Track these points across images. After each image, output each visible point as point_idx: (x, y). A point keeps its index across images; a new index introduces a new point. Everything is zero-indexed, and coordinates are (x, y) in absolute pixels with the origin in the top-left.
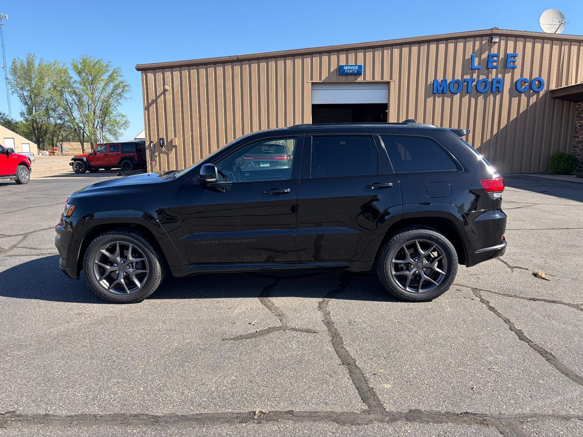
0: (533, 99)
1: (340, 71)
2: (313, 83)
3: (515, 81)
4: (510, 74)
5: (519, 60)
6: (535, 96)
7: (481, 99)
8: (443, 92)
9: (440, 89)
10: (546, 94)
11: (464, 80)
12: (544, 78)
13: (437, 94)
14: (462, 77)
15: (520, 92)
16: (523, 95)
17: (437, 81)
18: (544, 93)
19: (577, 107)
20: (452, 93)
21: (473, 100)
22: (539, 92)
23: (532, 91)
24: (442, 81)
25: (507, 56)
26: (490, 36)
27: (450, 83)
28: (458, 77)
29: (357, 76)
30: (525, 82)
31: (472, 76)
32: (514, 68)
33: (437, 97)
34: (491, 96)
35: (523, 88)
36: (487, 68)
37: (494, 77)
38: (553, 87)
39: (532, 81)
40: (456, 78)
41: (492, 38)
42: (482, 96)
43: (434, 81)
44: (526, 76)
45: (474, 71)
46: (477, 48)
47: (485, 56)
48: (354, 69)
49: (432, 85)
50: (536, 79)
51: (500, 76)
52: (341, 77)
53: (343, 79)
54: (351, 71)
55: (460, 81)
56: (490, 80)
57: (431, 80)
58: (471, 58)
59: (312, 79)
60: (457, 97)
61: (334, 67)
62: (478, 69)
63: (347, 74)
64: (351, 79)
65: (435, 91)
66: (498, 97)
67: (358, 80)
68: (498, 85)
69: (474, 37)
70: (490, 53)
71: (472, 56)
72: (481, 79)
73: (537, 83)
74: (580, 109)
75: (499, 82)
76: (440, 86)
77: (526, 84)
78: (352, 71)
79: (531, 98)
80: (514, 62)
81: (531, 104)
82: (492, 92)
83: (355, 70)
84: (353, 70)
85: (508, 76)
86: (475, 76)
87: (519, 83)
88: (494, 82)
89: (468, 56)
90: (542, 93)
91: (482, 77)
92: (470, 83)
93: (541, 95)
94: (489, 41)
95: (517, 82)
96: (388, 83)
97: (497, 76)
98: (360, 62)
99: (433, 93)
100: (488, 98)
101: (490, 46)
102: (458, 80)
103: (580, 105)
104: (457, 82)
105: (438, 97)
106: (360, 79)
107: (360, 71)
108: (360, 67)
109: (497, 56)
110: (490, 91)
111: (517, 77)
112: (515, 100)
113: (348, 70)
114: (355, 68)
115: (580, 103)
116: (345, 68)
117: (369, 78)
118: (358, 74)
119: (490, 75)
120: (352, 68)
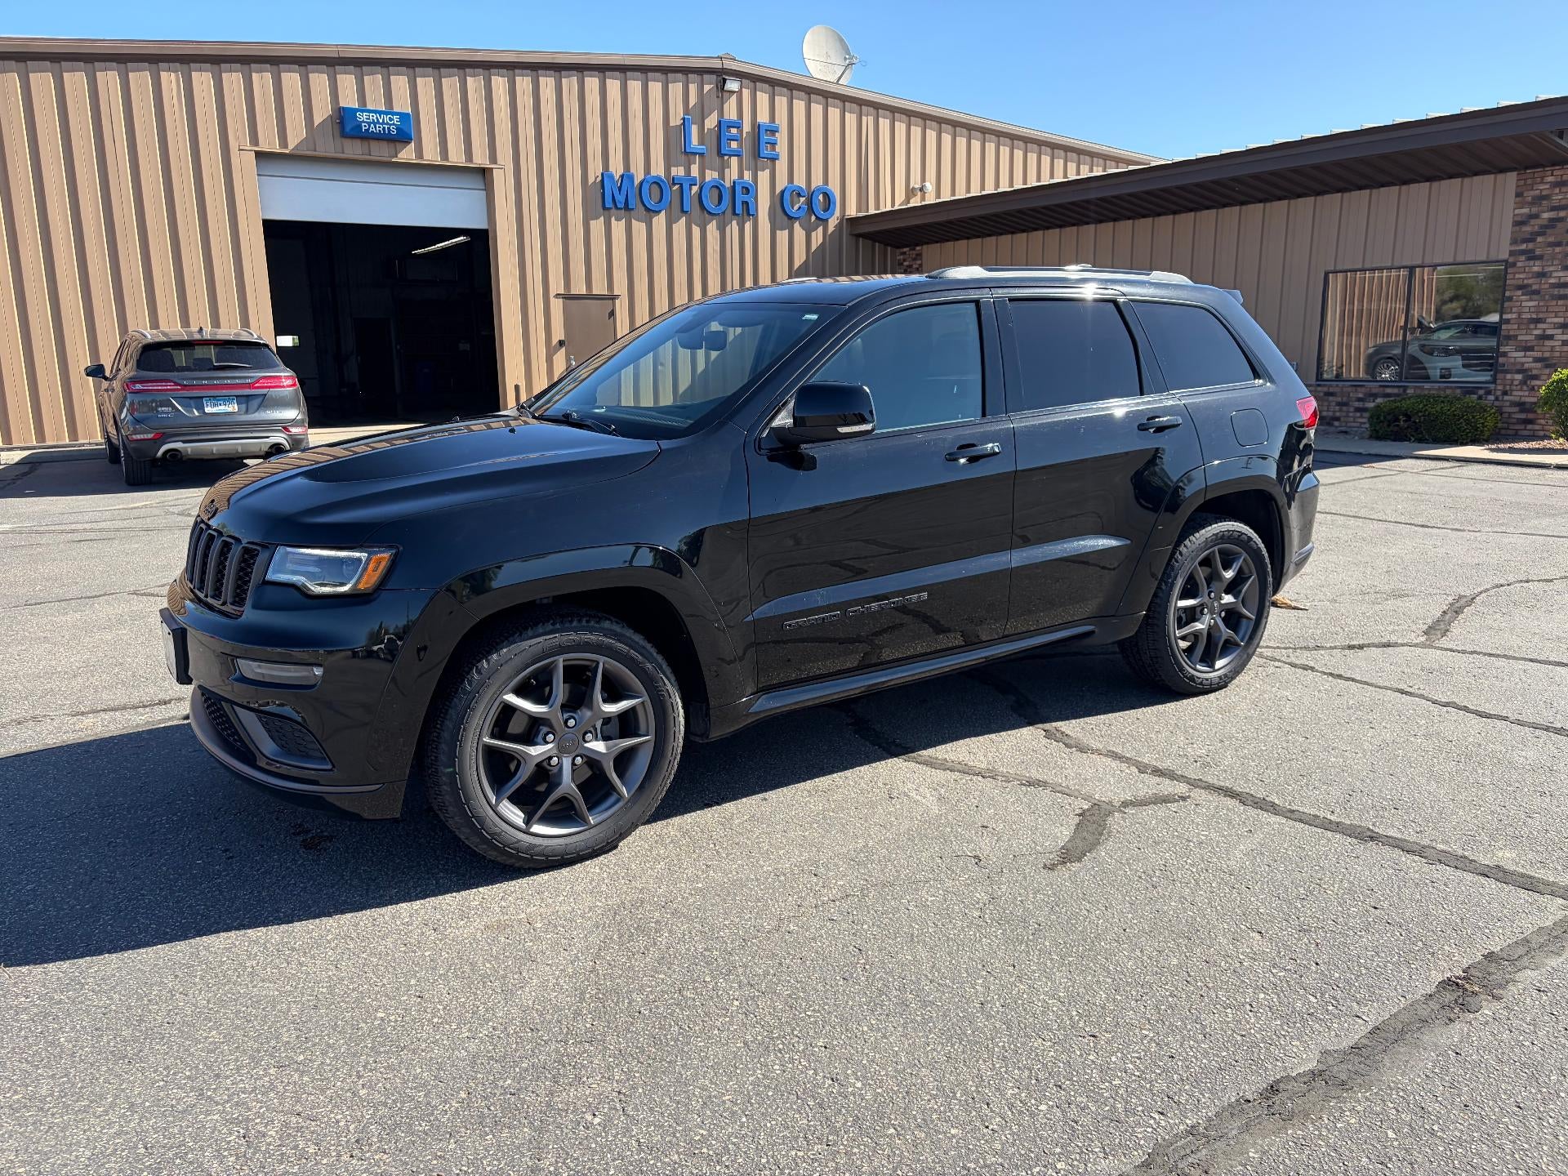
0: (817, 237)
1: (344, 123)
2: (260, 156)
3: (778, 191)
4: (767, 171)
5: (782, 138)
6: (820, 229)
7: (712, 228)
8: (627, 207)
9: (620, 199)
10: (839, 226)
11: (673, 178)
12: (834, 187)
13: (613, 211)
14: (668, 170)
15: (790, 218)
16: (797, 225)
17: (611, 177)
18: (837, 222)
19: (898, 258)
20: (648, 210)
21: (696, 231)
22: (827, 220)
23: (813, 218)
24: (622, 176)
25: (757, 128)
26: (721, 75)
27: (641, 184)
28: (658, 170)
29: (398, 145)
30: (799, 195)
31: (688, 171)
32: (774, 159)
33: (613, 219)
34: (734, 223)
35: (796, 207)
36: (720, 154)
37: (735, 176)
38: (852, 211)
39: (812, 195)
40: (653, 173)
41: (725, 81)
42: (714, 222)
43: (602, 174)
44: (800, 181)
45: (692, 157)
46: (693, 101)
47: (711, 122)
48: (387, 124)
49: (599, 186)
50: (818, 189)
51: (747, 176)
52: (348, 143)
53: (354, 149)
54: (379, 128)
55: (663, 181)
56: (728, 184)
57: (595, 170)
58: (684, 124)
59: (255, 140)
60: (660, 221)
61: (322, 112)
62: (702, 155)
63: (367, 137)
64: (380, 151)
65: (609, 204)
66: (748, 226)
67: (400, 155)
68: (746, 198)
69: (686, 71)
70: (723, 117)
71: (684, 119)
72: (708, 179)
73: (821, 197)
74: (905, 264)
75: (747, 190)
76: (620, 189)
77: (802, 199)
78: (384, 128)
79: (814, 234)
80: (774, 144)
81: (814, 247)
82: (734, 213)
83: (391, 125)
84: (386, 127)
85: (764, 176)
86: (695, 171)
87: (787, 196)
88: (738, 189)
89: (675, 121)
90: (833, 223)
91: (711, 175)
92: (686, 187)
93: (831, 229)
94: (717, 88)
95: (783, 192)
96: (484, 173)
97: (741, 176)
98: (402, 105)
99: (604, 208)
100: (728, 229)
101: (720, 99)
102: (658, 177)
103: (904, 253)
104: (657, 183)
105: (618, 219)
106: (407, 154)
107: (406, 130)
108: (404, 117)
109: (739, 127)
110: (729, 211)
111: (782, 183)
112: (783, 236)
113: (369, 124)
114: (391, 119)
115: (905, 250)
116: (362, 117)
117: (431, 155)
118: (402, 137)
119: (727, 171)
120: (381, 121)
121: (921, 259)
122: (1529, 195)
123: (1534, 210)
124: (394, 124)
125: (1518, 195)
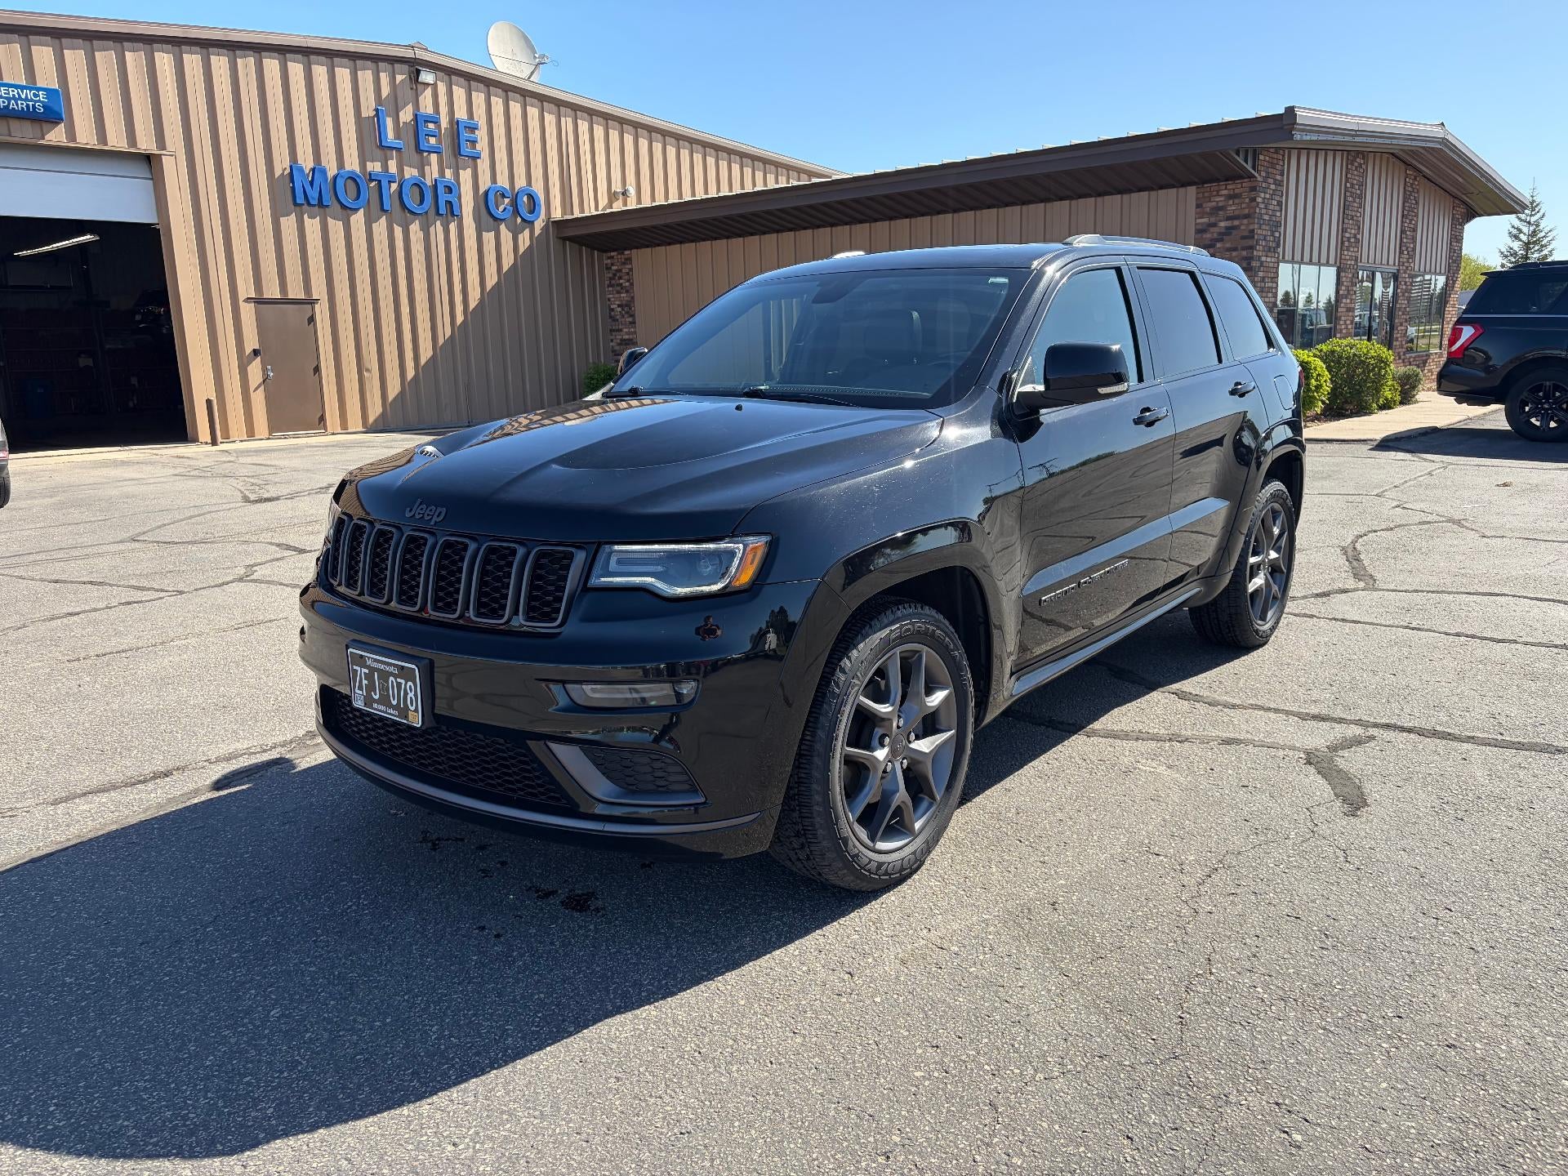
0: (524, 240)
3: (481, 191)
4: (469, 171)
5: (482, 135)
6: (527, 232)
7: (415, 228)
8: (321, 204)
9: (313, 195)
10: (545, 229)
11: (370, 174)
12: (538, 188)
13: (306, 207)
14: (363, 165)
15: (495, 219)
16: (503, 227)
17: (301, 170)
18: (543, 224)
19: (605, 262)
20: (343, 207)
21: (398, 231)
22: (532, 222)
23: (519, 220)
24: (313, 170)
25: (455, 124)
26: (415, 66)
27: (335, 178)
28: (352, 164)
29: (45, 126)
30: (503, 196)
31: (385, 167)
32: (475, 158)
33: (306, 216)
34: (438, 223)
35: (501, 208)
36: (419, 151)
37: (436, 175)
38: (557, 214)
39: (517, 195)
40: (348, 168)
41: (418, 72)
42: (417, 222)
43: (291, 167)
44: (503, 181)
45: (388, 152)
46: (385, 91)
47: (406, 115)
48: (32, 100)
49: (288, 180)
50: (521, 190)
51: (448, 173)
54: (21, 105)
55: (359, 176)
56: (429, 183)
57: (281, 164)
58: (377, 115)
60: (358, 219)
62: (399, 150)
63: (8, 115)
64: (21, 131)
65: (300, 199)
66: (453, 227)
67: (47, 137)
68: (449, 197)
69: (375, 59)
70: (418, 110)
71: (377, 110)
72: (407, 176)
73: (525, 199)
74: (614, 268)
75: (449, 190)
76: (312, 183)
77: (507, 201)
78: (28, 106)
79: (520, 237)
80: (474, 142)
81: (521, 250)
82: (438, 213)
83: (36, 102)
84: (31, 103)
85: (466, 175)
86: (393, 167)
87: (491, 196)
88: (441, 190)
89: (368, 111)
90: (539, 225)
91: (410, 173)
92: (384, 184)
93: (537, 232)
94: (410, 78)
95: (486, 193)
96: (150, 161)
97: (442, 173)
98: (47, 78)
99: (295, 204)
100: (432, 229)
101: (414, 91)
102: (353, 172)
103: (612, 257)
104: (352, 178)
105: (312, 217)
106: (56, 136)
107: (56, 108)
108: (50, 92)
109: (437, 122)
110: (432, 212)
111: (485, 183)
112: (489, 237)
113: (8, 100)
114: (34, 95)
115: (612, 254)
117: (86, 137)
118: (50, 116)
119: (427, 168)
120: (23, 97)
121: (631, 264)
122: (1208, 206)
123: (1213, 220)
124: (39, 101)
125: (1198, 206)
